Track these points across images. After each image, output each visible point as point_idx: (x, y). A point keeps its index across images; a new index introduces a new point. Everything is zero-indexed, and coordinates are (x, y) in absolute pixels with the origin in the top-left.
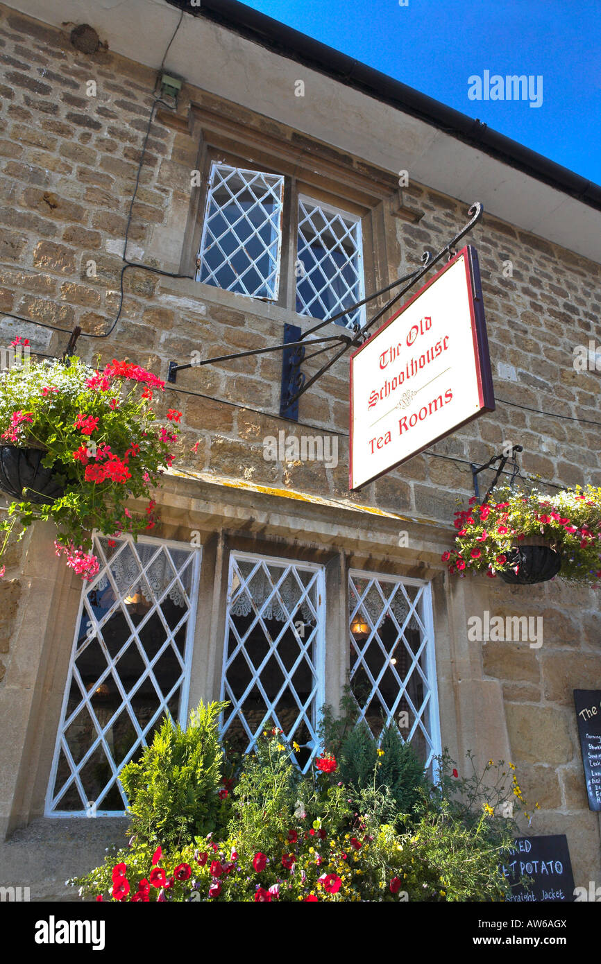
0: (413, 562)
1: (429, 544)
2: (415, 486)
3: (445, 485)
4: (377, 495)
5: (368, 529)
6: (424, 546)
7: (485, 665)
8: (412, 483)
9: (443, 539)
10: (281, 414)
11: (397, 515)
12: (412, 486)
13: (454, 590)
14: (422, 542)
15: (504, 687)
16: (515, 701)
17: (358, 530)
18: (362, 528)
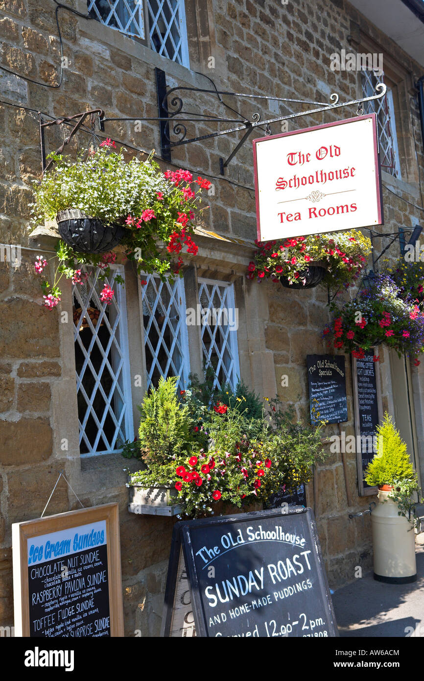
0: (227, 271)
1: (240, 258)
2: (232, 212)
3: (244, 210)
4: (214, 222)
5: (212, 249)
6: (237, 259)
7: (266, 342)
8: (229, 210)
9: (247, 254)
10: (163, 156)
11: (224, 237)
12: (229, 212)
13: (249, 290)
14: (236, 257)
15: (275, 355)
16: (279, 364)
17: (207, 250)
18: (209, 249)
